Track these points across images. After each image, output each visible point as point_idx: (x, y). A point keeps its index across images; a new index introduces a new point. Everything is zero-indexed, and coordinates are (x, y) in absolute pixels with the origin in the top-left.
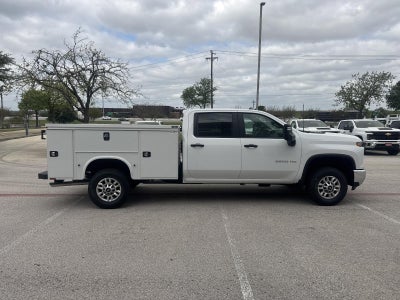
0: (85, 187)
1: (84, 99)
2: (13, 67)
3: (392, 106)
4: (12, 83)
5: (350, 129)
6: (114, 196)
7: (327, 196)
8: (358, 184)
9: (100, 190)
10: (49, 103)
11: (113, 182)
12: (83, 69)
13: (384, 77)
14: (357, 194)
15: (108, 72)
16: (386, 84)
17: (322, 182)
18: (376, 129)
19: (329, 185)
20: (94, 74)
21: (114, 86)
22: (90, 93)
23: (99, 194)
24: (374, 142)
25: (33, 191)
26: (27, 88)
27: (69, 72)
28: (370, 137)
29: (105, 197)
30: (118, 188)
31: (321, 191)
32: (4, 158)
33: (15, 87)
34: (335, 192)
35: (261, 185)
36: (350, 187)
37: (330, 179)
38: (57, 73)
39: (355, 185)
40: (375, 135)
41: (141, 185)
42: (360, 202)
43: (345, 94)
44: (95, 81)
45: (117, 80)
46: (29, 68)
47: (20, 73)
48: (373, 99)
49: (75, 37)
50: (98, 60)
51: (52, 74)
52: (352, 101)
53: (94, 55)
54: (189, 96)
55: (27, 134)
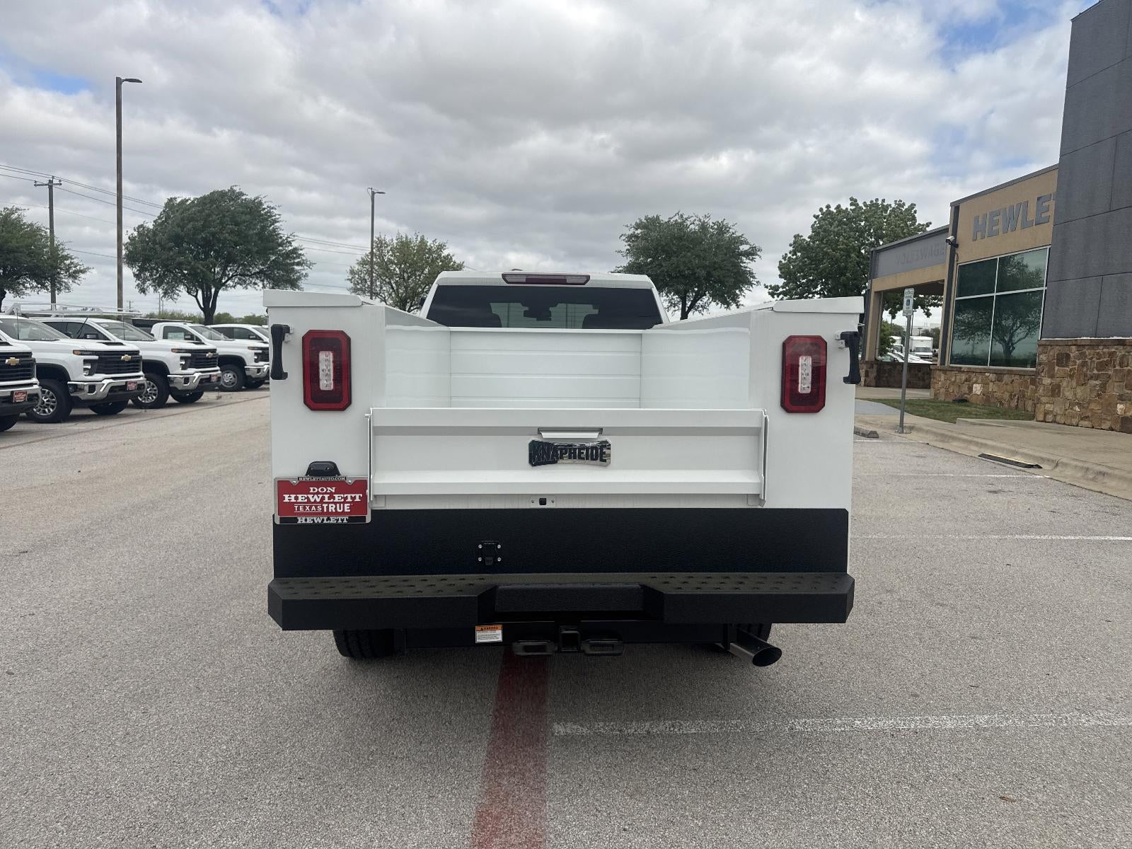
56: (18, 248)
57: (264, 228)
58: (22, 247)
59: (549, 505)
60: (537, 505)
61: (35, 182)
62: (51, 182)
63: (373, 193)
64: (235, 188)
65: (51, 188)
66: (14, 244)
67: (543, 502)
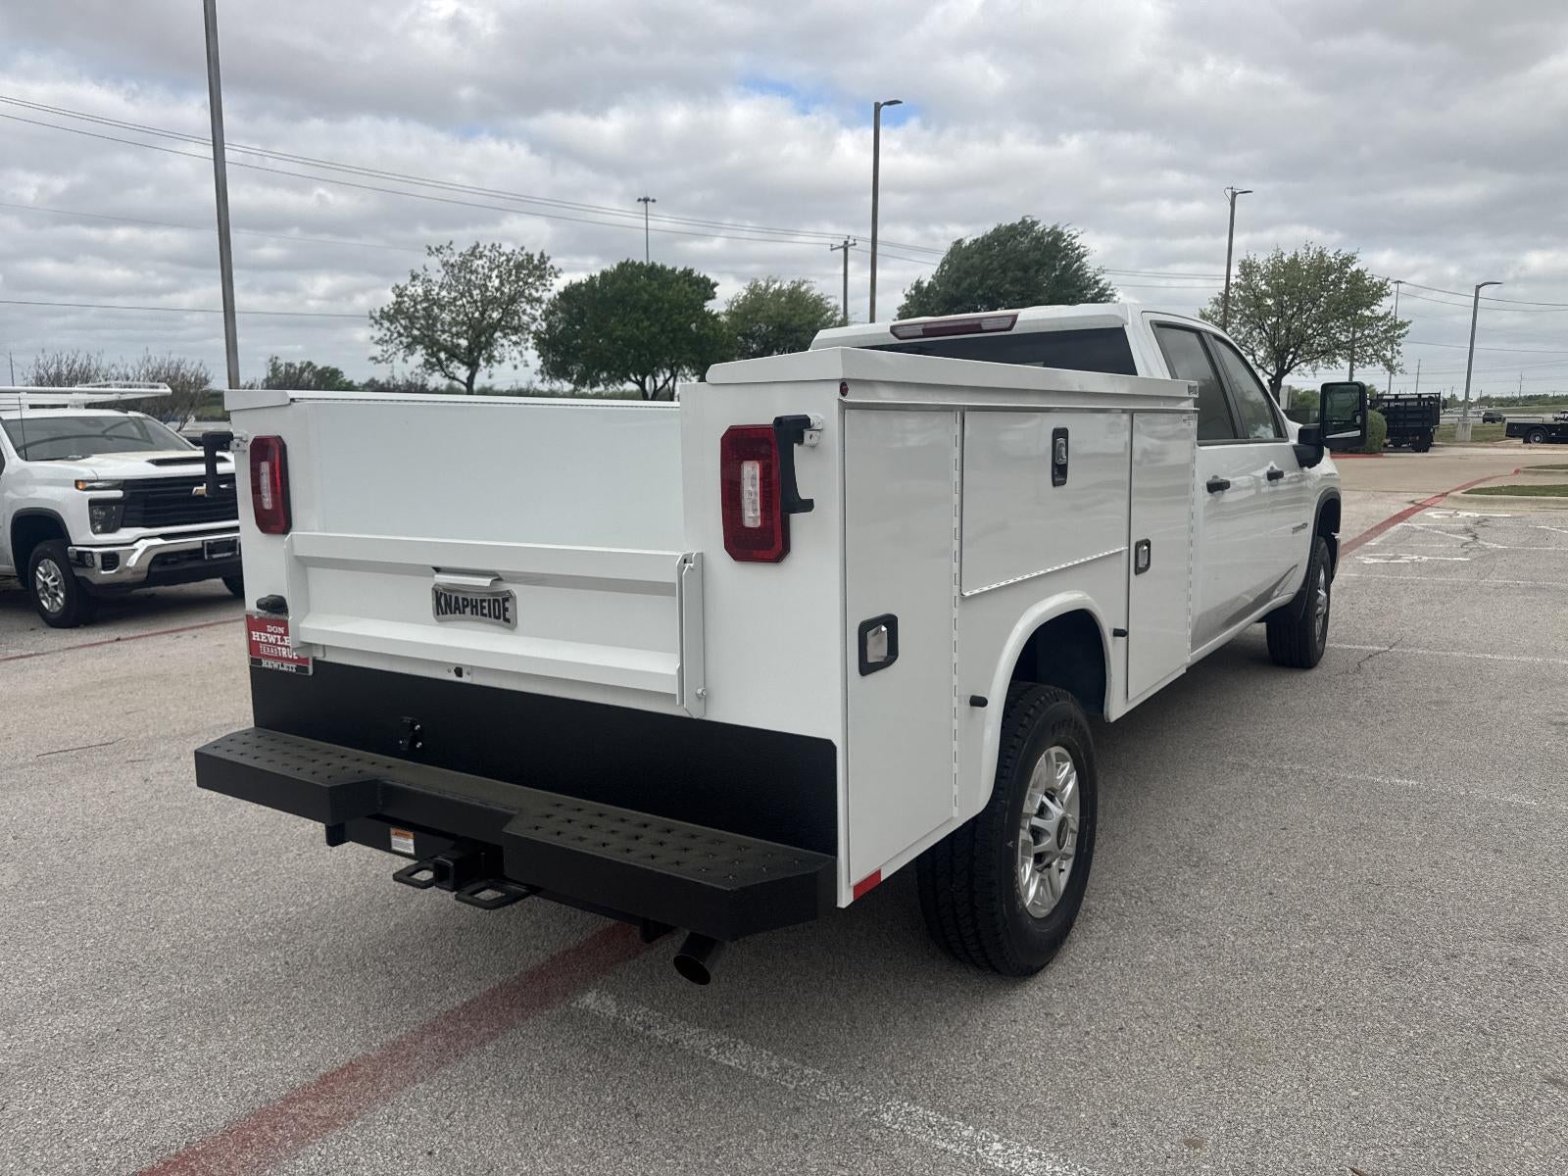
56: (800, 326)
57: (1068, 266)
58: (804, 324)
59: (465, 679)
60: (453, 677)
61: (832, 245)
62: (846, 243)
63: (1234, 195)
64: (1027, 219)
65: (846, 250)
66: (796, 322)
67: (459, 672)
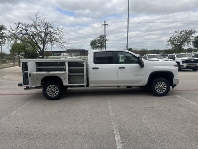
0: (41, 90)
1: (42, 46)
2: (6, 32)
3: (195, 46)
4: (5, 40)
5: (174, 58)
6: (55, 94)
7: (160, 91)
8: (175, 85)
9: (48, 91)
10: (25, 49)
11: (54, 87)
12: (40, 32)
13: (191, 32)
14: (175, 91)
15: (53, 33)
16: (193, 35)
17: (157, 85)
18: (186, 58)
19: (161, 86)
20: (46, 34)
21: (56, 40)
22: (44, 43)
23: (48, 93)
24: (185, 65)
25: (16, 92)
26: (13, 42)
27: (34, 33)
28: (183, 62)
29: (51, 95)
30: (57, 90)
31: (157, 89)
32: (3, 77)
33: (7, 41)
34: (164, 90)
35: (127, 87)
36: (171, 87)
37: (161, 83)
38: (27, 34)
39: (174, 86)
40: (186, 61)
41: (69, 88)
42: (176, 94)
43: (172, 41)
44: (46, 38)
45: (57, 37)
46: (14, 32)
47: (9, 34)
48: (186, 43)
49: (36, 16)
50: (48, 27)
51: (25, 34)
52: (175, 45)
53: (46, 24)
54: (93, 44)
55: (14, 65)
